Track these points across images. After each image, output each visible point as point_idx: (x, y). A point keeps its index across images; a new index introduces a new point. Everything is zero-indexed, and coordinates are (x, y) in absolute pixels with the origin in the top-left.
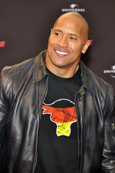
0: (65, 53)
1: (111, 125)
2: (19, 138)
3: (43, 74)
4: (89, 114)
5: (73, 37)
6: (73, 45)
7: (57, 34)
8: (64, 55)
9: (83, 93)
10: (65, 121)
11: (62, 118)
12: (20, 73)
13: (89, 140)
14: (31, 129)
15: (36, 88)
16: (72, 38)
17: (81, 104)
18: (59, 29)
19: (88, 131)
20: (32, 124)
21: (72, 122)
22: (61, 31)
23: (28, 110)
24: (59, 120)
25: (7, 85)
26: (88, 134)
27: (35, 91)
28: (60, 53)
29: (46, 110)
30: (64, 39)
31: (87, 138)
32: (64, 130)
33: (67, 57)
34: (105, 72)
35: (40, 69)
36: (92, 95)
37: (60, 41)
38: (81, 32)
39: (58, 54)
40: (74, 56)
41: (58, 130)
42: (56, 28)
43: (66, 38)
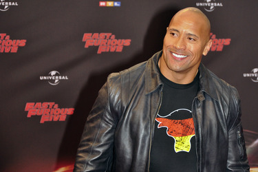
0: (183, 56)
1: (236, 133)
2: (128, 156)
3: (156, 84)
4: (208, 123)
5: (192, 37)
6: (192, 47)
7: (173, 34)
8: (182, 59)
9: (202, 99)
10: (184, 134)
11: (181, 131)
12: (129, 82)
13: (209, 153)
14: (143, 147)
15: (147, 100)
16: (190, 39)
17: (199, 111)
18: (175, 28)
19: (208, 142)
20: (144, 141)
21: (192, 136)
22: (178, 31)
23: (139, 125)
24: (178, 134)
25: (114, 97)
26: (208, 146)
27: (146, 103)
28: (176, 56)
29: (162, 122)
30: (181, 40)
31: (207, 150)
32: (183, 144)
33: (185, 60)
34: (245, 75)
35: (153, 77)
36: (212, 100)
37: (176, 43)
38: (201, 31)
39: (175, 58)
40: (194, 59)
41: (176, 145)
42: (172, 27)
43: (183, 39)
